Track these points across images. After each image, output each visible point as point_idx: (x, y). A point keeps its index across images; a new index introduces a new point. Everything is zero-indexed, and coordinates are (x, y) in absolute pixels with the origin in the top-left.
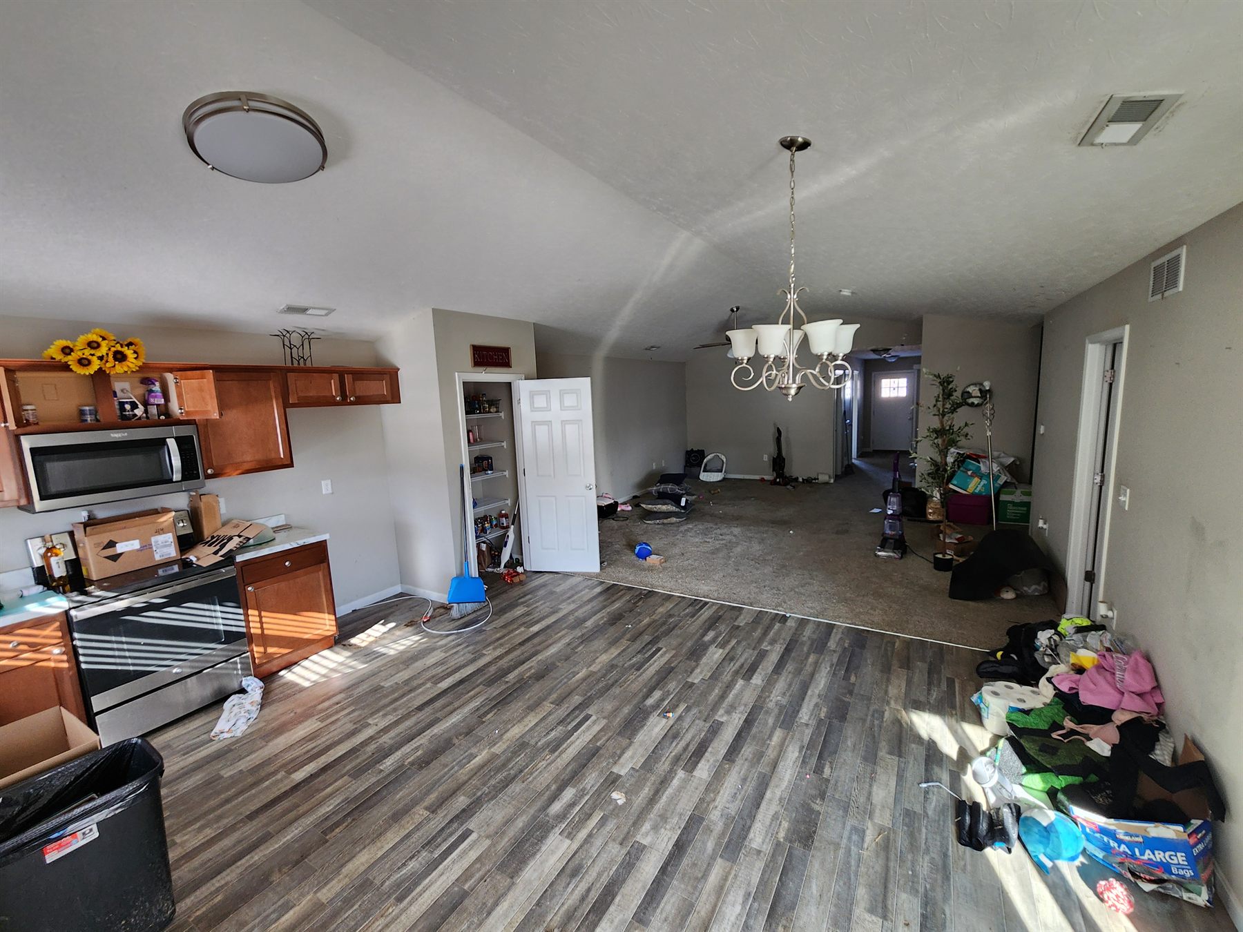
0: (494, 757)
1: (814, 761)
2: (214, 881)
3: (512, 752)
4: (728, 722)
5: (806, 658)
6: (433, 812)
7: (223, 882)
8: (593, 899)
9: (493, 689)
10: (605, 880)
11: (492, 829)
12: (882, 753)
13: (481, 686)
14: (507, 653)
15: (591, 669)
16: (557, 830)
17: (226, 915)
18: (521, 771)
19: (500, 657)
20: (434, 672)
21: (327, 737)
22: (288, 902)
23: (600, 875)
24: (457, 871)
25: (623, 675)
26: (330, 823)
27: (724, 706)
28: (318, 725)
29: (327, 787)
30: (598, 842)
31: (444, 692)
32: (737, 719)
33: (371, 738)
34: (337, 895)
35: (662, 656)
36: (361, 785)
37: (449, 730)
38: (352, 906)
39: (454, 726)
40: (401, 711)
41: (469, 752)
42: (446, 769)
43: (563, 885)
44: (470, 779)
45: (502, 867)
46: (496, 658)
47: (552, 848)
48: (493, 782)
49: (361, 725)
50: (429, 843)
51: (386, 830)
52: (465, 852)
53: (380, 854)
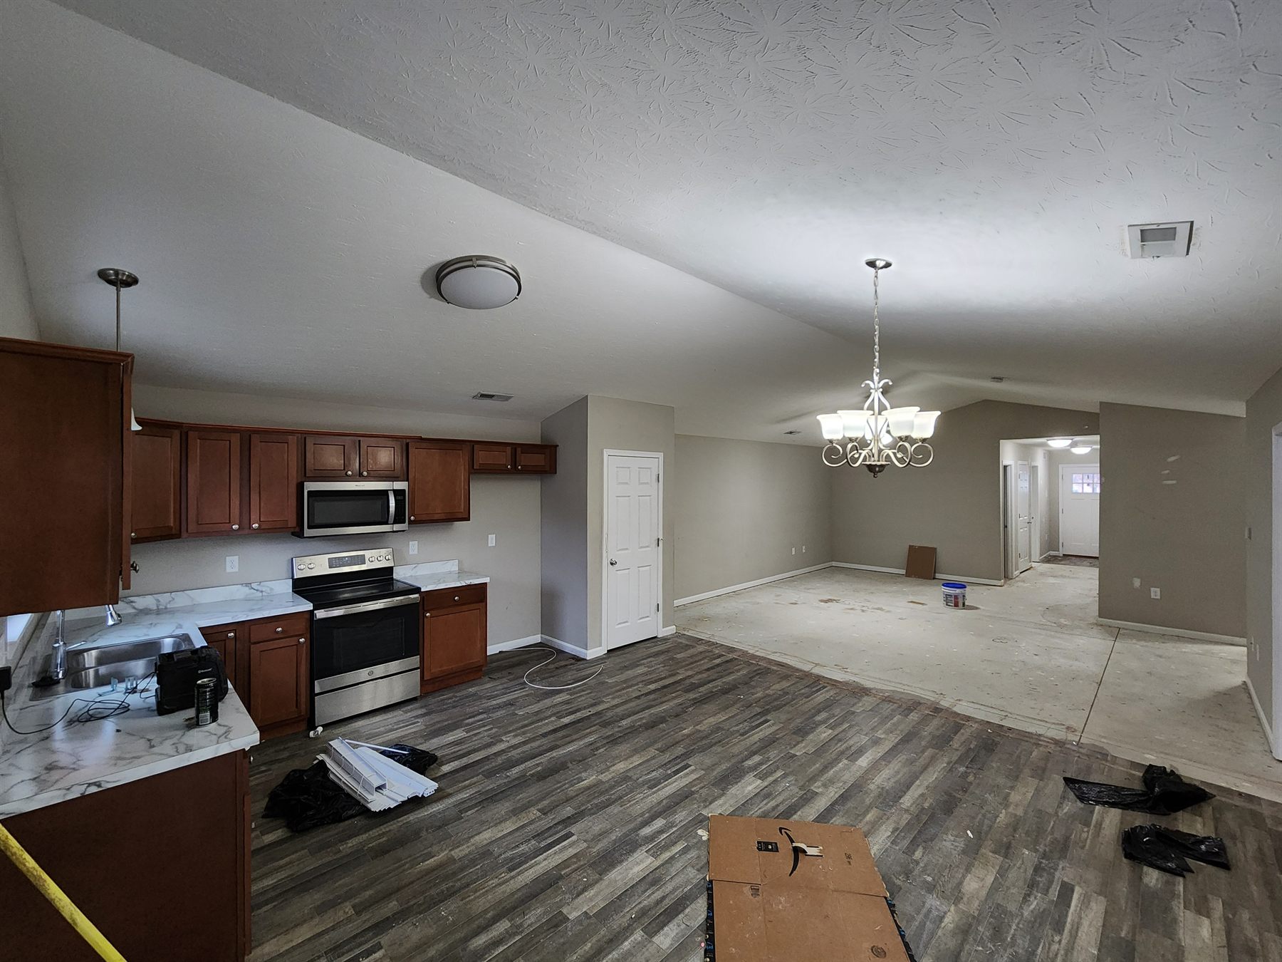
0: (600, 782)
1: (906, 843)
2: (382, 827)
3: (615, 782)
4: (822, 794)
5: (921, 752)
6: (544, 814)
7: (387, 829)
8: (666, 905)
9: (607, 730)
10: (679, 893)
11: (589, 836)
12: (986, 851)
13: (598, 726)
14: (623, 704)
15: (698, 727)
16: (644, 849)
17: (388, 852)
18: (621, 798)
19: (616, 706)
20: (559, 708)
21: (469, 745)
22: (430, 853)
23: (675, 890)
24: (557, 860)
25: (727, 737)
26: (466, 805)
27: (822, 779)
28: (464, 734)
29: (465, 781)
30: (678, 865)
31: (566, 726)
32: (833, 793)
33: (503, 751)
34: (466, 855)
35: (769, 726)
36: (490, 785)
37: (565, 755)
38: (477, 865)
39: (570, 753)
40: (529, 735)
41: (579, 775)
42: (559, 785)
43: (643, 889)
44: (577, 795)
45: (593, 865)
46: (613, 706)
47: (638, 861)
48: (596, 801)
49: (496, 740)
50: (538, 836)
51: (506, 820)
52: (565, 848)
53: (500, 835)
